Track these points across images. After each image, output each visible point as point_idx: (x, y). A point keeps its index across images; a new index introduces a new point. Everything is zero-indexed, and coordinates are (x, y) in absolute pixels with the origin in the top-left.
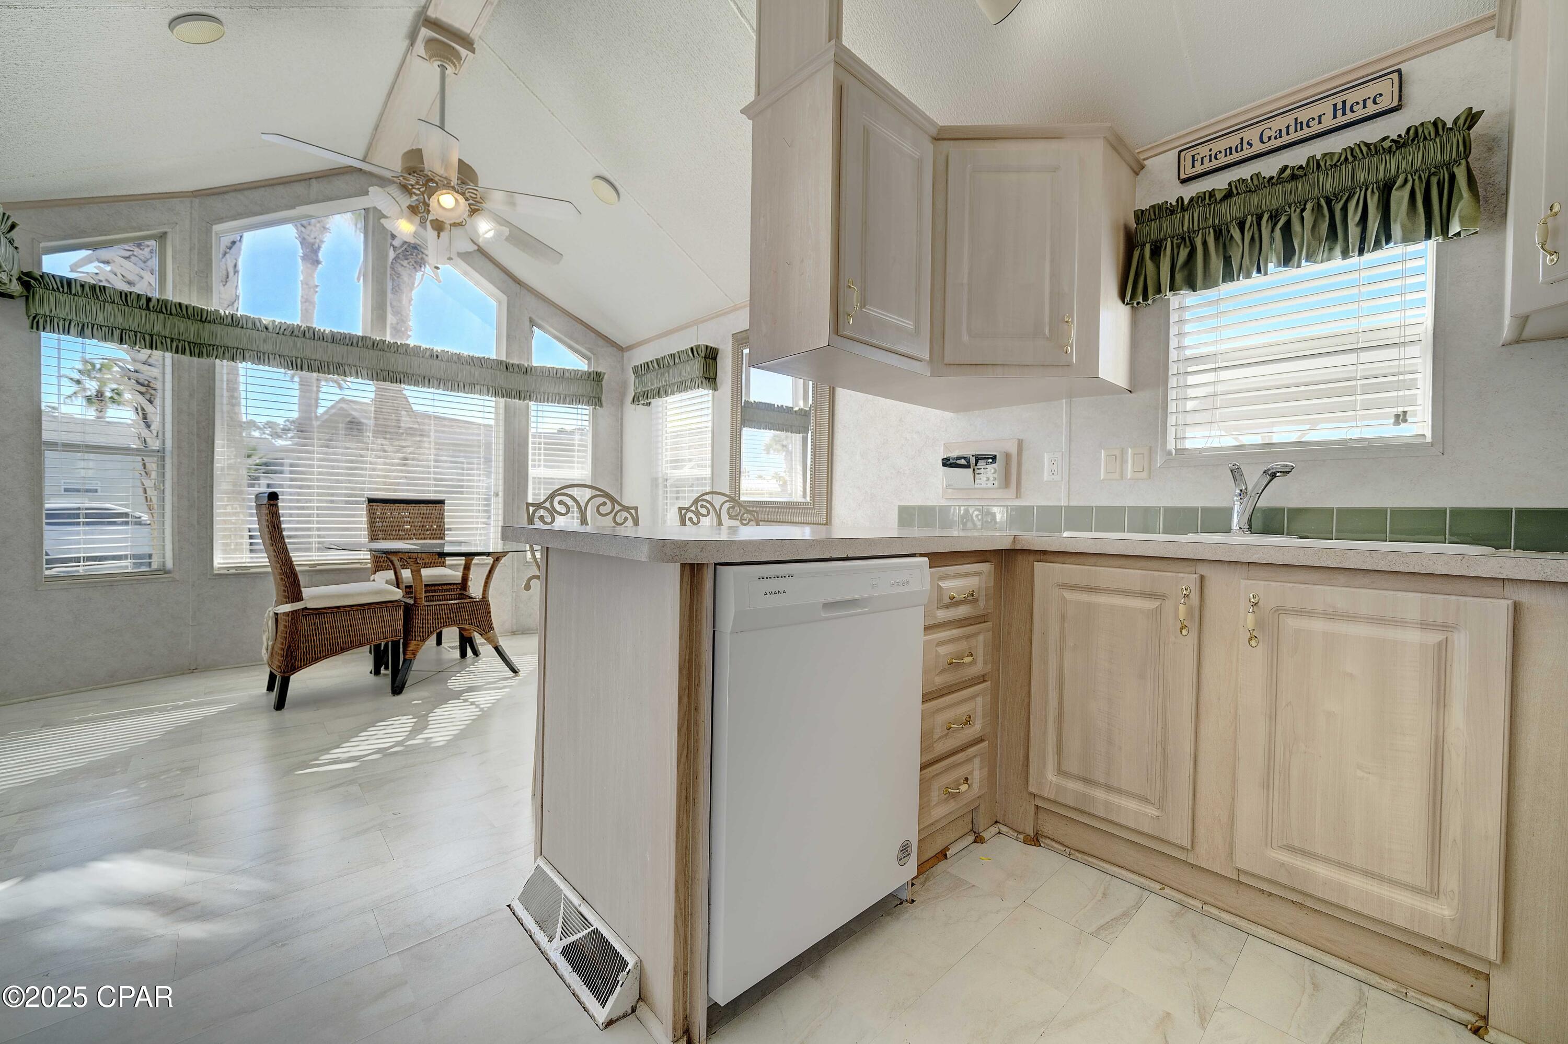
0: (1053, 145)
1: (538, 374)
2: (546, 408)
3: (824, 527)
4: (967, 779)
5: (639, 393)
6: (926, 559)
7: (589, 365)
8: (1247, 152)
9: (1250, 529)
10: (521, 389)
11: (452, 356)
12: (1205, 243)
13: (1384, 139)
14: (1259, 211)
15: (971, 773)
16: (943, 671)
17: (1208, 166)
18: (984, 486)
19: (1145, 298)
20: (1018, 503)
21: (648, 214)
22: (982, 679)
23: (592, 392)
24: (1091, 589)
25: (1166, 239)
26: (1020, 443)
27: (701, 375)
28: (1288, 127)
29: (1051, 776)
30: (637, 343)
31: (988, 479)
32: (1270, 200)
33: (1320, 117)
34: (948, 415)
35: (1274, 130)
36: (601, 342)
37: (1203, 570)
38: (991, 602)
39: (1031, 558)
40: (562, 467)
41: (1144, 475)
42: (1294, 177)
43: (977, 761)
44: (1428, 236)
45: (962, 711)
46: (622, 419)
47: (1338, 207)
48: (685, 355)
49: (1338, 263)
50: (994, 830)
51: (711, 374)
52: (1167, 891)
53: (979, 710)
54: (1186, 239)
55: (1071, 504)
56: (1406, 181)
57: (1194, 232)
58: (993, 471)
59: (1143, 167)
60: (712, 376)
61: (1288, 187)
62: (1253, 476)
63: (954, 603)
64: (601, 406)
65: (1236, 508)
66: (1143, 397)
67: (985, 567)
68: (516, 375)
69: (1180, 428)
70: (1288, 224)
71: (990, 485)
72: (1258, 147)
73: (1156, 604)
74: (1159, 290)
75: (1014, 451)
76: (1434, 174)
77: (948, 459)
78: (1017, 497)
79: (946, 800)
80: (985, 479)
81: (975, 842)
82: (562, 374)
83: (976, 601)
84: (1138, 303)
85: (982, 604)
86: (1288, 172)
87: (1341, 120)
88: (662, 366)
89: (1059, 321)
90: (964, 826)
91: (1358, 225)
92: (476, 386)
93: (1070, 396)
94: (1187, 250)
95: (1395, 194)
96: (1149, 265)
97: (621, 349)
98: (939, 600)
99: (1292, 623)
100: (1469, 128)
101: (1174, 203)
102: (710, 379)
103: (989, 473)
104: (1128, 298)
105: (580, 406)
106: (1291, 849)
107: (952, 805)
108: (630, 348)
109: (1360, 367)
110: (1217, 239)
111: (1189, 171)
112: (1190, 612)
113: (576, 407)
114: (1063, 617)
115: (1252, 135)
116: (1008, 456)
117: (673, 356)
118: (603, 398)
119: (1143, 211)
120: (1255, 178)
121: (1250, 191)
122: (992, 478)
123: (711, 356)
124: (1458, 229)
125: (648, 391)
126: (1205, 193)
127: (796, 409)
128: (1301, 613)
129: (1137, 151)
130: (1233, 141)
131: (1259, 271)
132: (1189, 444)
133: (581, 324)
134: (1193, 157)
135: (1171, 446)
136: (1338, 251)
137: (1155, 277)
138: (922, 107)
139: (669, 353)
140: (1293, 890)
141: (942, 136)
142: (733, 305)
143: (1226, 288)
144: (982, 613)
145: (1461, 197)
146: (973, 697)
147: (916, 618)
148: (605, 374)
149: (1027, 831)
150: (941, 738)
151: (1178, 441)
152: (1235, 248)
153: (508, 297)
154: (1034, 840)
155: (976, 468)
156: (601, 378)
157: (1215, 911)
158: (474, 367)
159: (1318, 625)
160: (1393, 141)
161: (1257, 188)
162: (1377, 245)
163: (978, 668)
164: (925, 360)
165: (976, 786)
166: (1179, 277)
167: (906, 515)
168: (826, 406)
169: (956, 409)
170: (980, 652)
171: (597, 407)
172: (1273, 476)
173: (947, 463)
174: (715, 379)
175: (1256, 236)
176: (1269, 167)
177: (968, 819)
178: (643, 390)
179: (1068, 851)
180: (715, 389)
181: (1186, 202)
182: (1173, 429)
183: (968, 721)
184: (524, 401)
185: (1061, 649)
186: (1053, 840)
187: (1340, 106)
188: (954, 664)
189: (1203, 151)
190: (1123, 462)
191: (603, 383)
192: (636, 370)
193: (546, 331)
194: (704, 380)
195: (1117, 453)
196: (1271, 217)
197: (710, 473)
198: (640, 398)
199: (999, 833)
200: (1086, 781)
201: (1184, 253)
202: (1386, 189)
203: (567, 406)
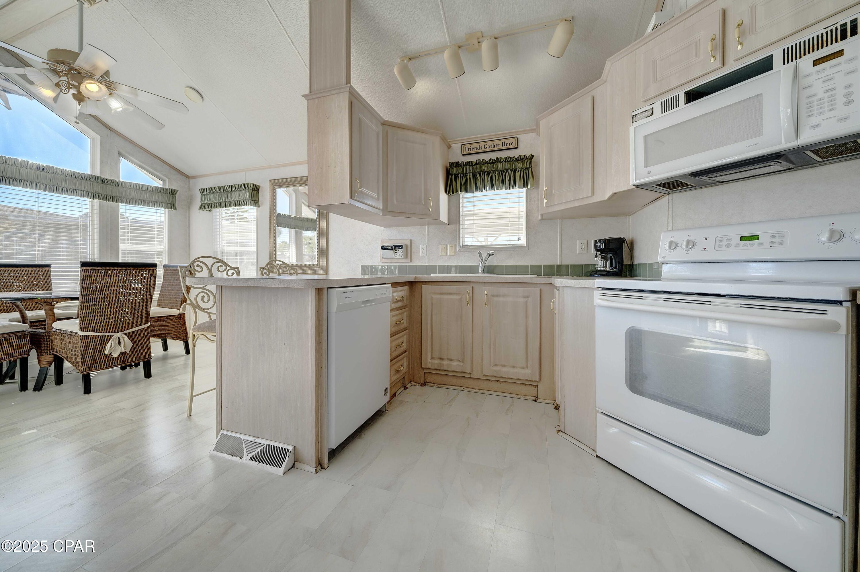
0: (424, 136)
1: (128, 187)
2: (132, 208)
3: (325, 275)
4: (402, 366)
5: (205, 204)
6: (391, 285)
7: (164, 184)
8: (480, 151)
9: (484, 272)
10: (114, 195)
11: (56, 170)
12: (470, 178)
13: (514, 157)
14: (484, 171)
15: (403, 364)
16: (394, 326)
17: (470, 152)
18: (398, 257)
19: (453, 193)
20: (410, 264)
21: (222, 113)
22: (405, 329)
23: (169, 201)
24: (441, 294)
25: (459, 174)
26: (411, 241)
27: (250, 199)
28: (491, 145)
29: (429, 360)
30: (202, 175)
31: (400, 255)
32: (487, 168)
33: (499, 145)
34: (382, 228)
35: (488, 145)
36: (174, 172)
37: (473, 285)
38: (408, 301)
39: (421, 284)
40: (145, 244)
41: (453, 254)
42: (493, 163)
43: (405, 359)
44: (524, 187)
45: (400, 341)
46: (189, 217)
47: (504, 174)
48: (239, 187)
49: (503, 191)
50: (410, 384)
51: (256, 198)
52: (465, 388)
53: (405, 340)
54: (464, 175)
55: (430, 264)
56: (519, 171)
57: (467, 174)
58: (401, 252)
59: (451, 147)
60: (256, 199)
61: (492, 165)
62: (484, 255)
63: (397, 301)
64: (175, 209)
65: (480, 265)
66: (452, 227)
67: (406, 288)
68: (110, 186)
69: (464, 238)
70: (492, 176)
71: (400, 257)
72: (483, 150)
73: (460, 297)
74: (457, 191)
75: (409, 244)
76: (525, 170)
77: (383, 246)
78: (410, 262)
79: (396, 374)
80: (398, 255)
81: (405, 389)
82: (146, 188)
83: (403, 300)
84: (451, 194)
85: (405, 301)
86: (491, 161)
87: (504, 148)
88: (222, 191)
89: (427, 199)
90: (400, 384)
91: (508, 181)
92: (78, 191)
93: (429, 224)
94: (465, 179)
95: (516, 173)
96: (454, 182)
97: (187, 177)
98: (393, 300)
99: (495, 299)
100: (532, 159)
101: (461, 163)
102: (255, 201)
103: (400, 252)
104: (448, 193)
105: (158, 208)
106: (496, 365)
107: (398, 376)
108: (194, 177)
109: (510, 223)
110: (473, 177)
111: (465, 152)
112: (470, 298)
113: (156, 208)
114: (432, 304)
115: (482, 145)
116: (407, 246)
117: (231, 187)
118: (176, 205)
119: (451, 163)
120: (483, 160)
121: (482, 164)
122: (401, 255)
123: (256, 189)
124: (530, 187)
125: (212, 203)
126: (469, 161)
127: (293, 216)
128: (498, 296)
129: (449, 141)
130: (477, 146)
131: (484, 189)
132: (466, 244)
133: (159, 160)
134: (466, 147)
135: (461, 244)
136: (504, 187)
137: (456, 186)
138: (378, 111)
139: (228, 185)
140: (498, 377)
141: (385, 123)
142: (269, 165)
143: (476, 194)
144: (405, 305)
145: (530, 178)
146: (403, 336)
147: (388, 306)
148: (178, 191)
149: (422, 382)
150: (394, 351)
151: (463, 243)
152: (478, 181)
153: (101, 137)
154: (424, 384)
155: (395, 250)
156: (175, 193)
157: (478, 391)
158: (75, 179)
159: (501, 299)
160: (516, 158)
161: (484, 164)
162: (513, 188)
163: (404, 325)
164: (381, 209)
165: (405, 368)
166: (463, 188)
167: (364, 269)
168: (325, 220)
169: (385, 226)
170: (405, 319)
171: (172, 209)
172: (490, 255)
173: (383, 248)
174: (258, 201)
175: (484, 178)
176: (486, 157)
177: (402, 382)
178: (208, 202)
179: (435, 385)
180: (258, 206)
181: (464, 163)
182: (462, 238)
183: (402, 344)
184: (116, 202)
185: (432, 316)
186: (430, 383)
187: (504, 143)
188: (397, 324)
189: (469, 146)
190: (447, 249)
191: (176, 196)
192: (202, 191)
193: (130, 161)
194: (252, 202)
195: (445, 246)
196: (487, 174)
197: (255, 249)
198: (206, 207)
199: (412, 385)
200: (441, 359)
201: (464, 180)
202: (515, 171)
203: (150, 207)
